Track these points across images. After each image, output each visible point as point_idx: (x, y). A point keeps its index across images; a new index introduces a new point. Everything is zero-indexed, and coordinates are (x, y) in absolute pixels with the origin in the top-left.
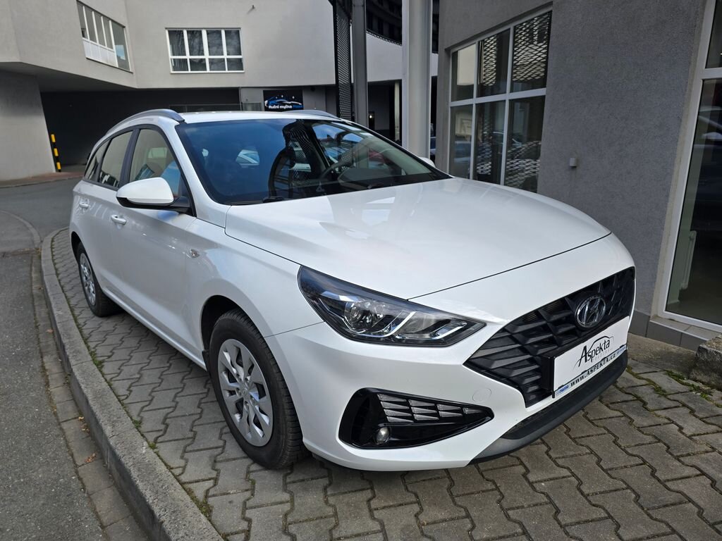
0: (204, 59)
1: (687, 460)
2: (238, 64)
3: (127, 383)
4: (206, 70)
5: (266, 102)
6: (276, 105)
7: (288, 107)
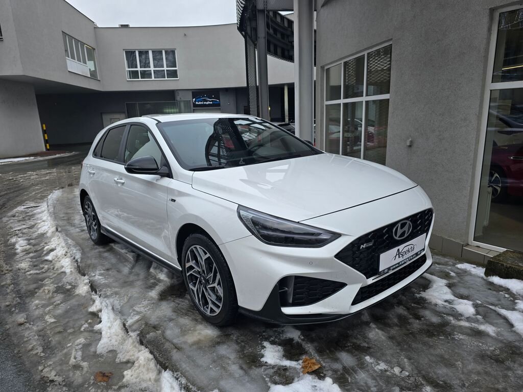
0: (151, 70)
2: (173, 74)
4: (152, 78)
5: (194, 99)
6: (201, 102)
7: (210, 103)
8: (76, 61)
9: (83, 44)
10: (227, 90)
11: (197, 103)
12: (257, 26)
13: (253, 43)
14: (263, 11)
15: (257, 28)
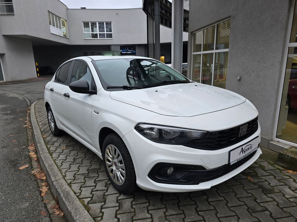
0: (97, 34)
1: (269, 195)
2: (110, 36)
3: (61, 161)
4: (98, 38)
5: (121, 50)
6: (125, 52)
7: (130, 52)
8: (56, 27)
9: (60, 18)
10: (140, 45)
12: (154, 8)
13: (152, 18)
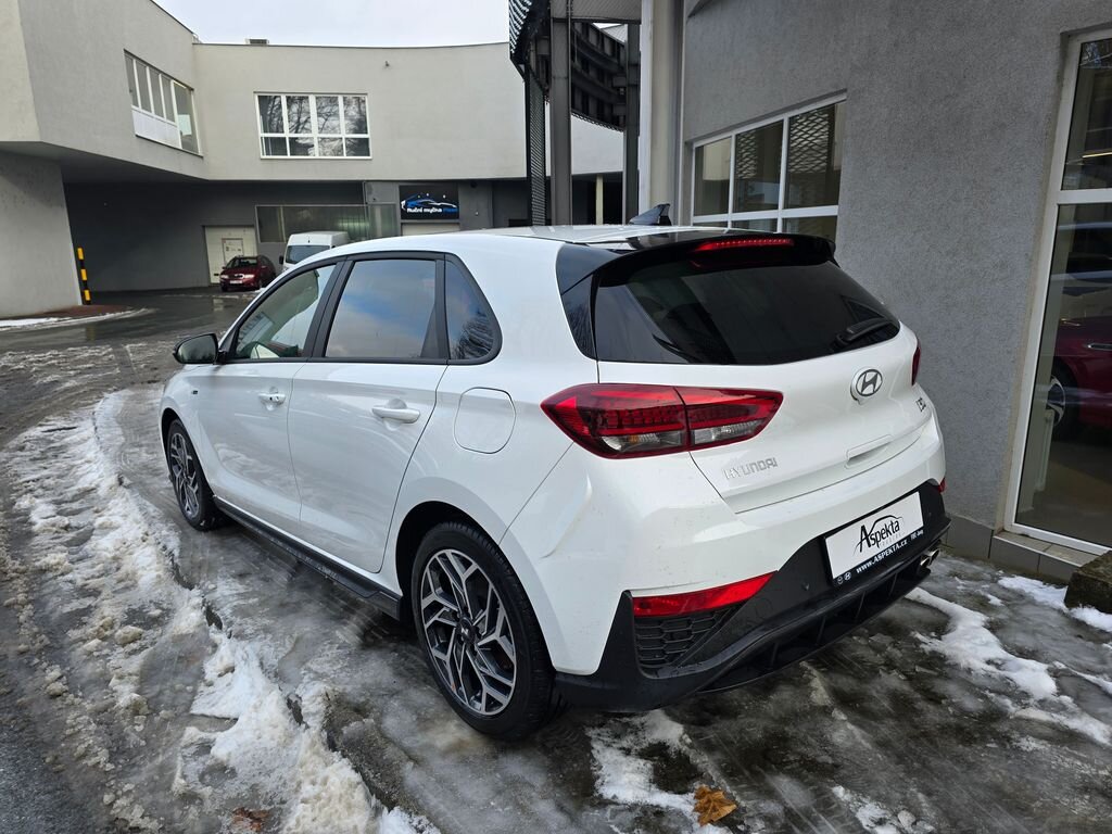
4: (314, 155)
5: (403, 203)
6: (419, 208)
7: (436, 210)
8: (153, 113)
9: (168, 77)
10: (473, 185)
11: (409, 210)
12: (550, 52)
13: (541, 86)
14: (564, 21)
15: (550, 56)
